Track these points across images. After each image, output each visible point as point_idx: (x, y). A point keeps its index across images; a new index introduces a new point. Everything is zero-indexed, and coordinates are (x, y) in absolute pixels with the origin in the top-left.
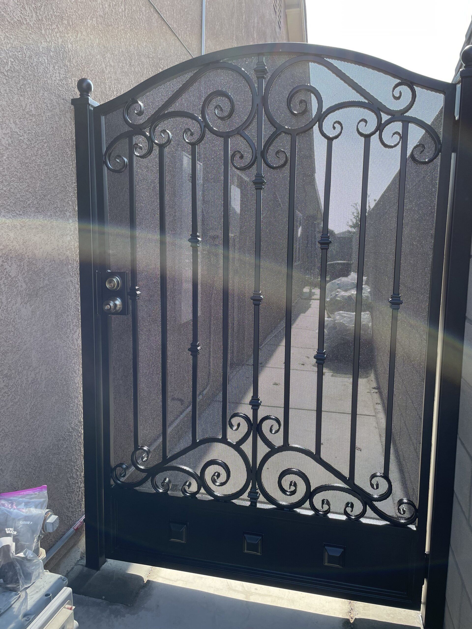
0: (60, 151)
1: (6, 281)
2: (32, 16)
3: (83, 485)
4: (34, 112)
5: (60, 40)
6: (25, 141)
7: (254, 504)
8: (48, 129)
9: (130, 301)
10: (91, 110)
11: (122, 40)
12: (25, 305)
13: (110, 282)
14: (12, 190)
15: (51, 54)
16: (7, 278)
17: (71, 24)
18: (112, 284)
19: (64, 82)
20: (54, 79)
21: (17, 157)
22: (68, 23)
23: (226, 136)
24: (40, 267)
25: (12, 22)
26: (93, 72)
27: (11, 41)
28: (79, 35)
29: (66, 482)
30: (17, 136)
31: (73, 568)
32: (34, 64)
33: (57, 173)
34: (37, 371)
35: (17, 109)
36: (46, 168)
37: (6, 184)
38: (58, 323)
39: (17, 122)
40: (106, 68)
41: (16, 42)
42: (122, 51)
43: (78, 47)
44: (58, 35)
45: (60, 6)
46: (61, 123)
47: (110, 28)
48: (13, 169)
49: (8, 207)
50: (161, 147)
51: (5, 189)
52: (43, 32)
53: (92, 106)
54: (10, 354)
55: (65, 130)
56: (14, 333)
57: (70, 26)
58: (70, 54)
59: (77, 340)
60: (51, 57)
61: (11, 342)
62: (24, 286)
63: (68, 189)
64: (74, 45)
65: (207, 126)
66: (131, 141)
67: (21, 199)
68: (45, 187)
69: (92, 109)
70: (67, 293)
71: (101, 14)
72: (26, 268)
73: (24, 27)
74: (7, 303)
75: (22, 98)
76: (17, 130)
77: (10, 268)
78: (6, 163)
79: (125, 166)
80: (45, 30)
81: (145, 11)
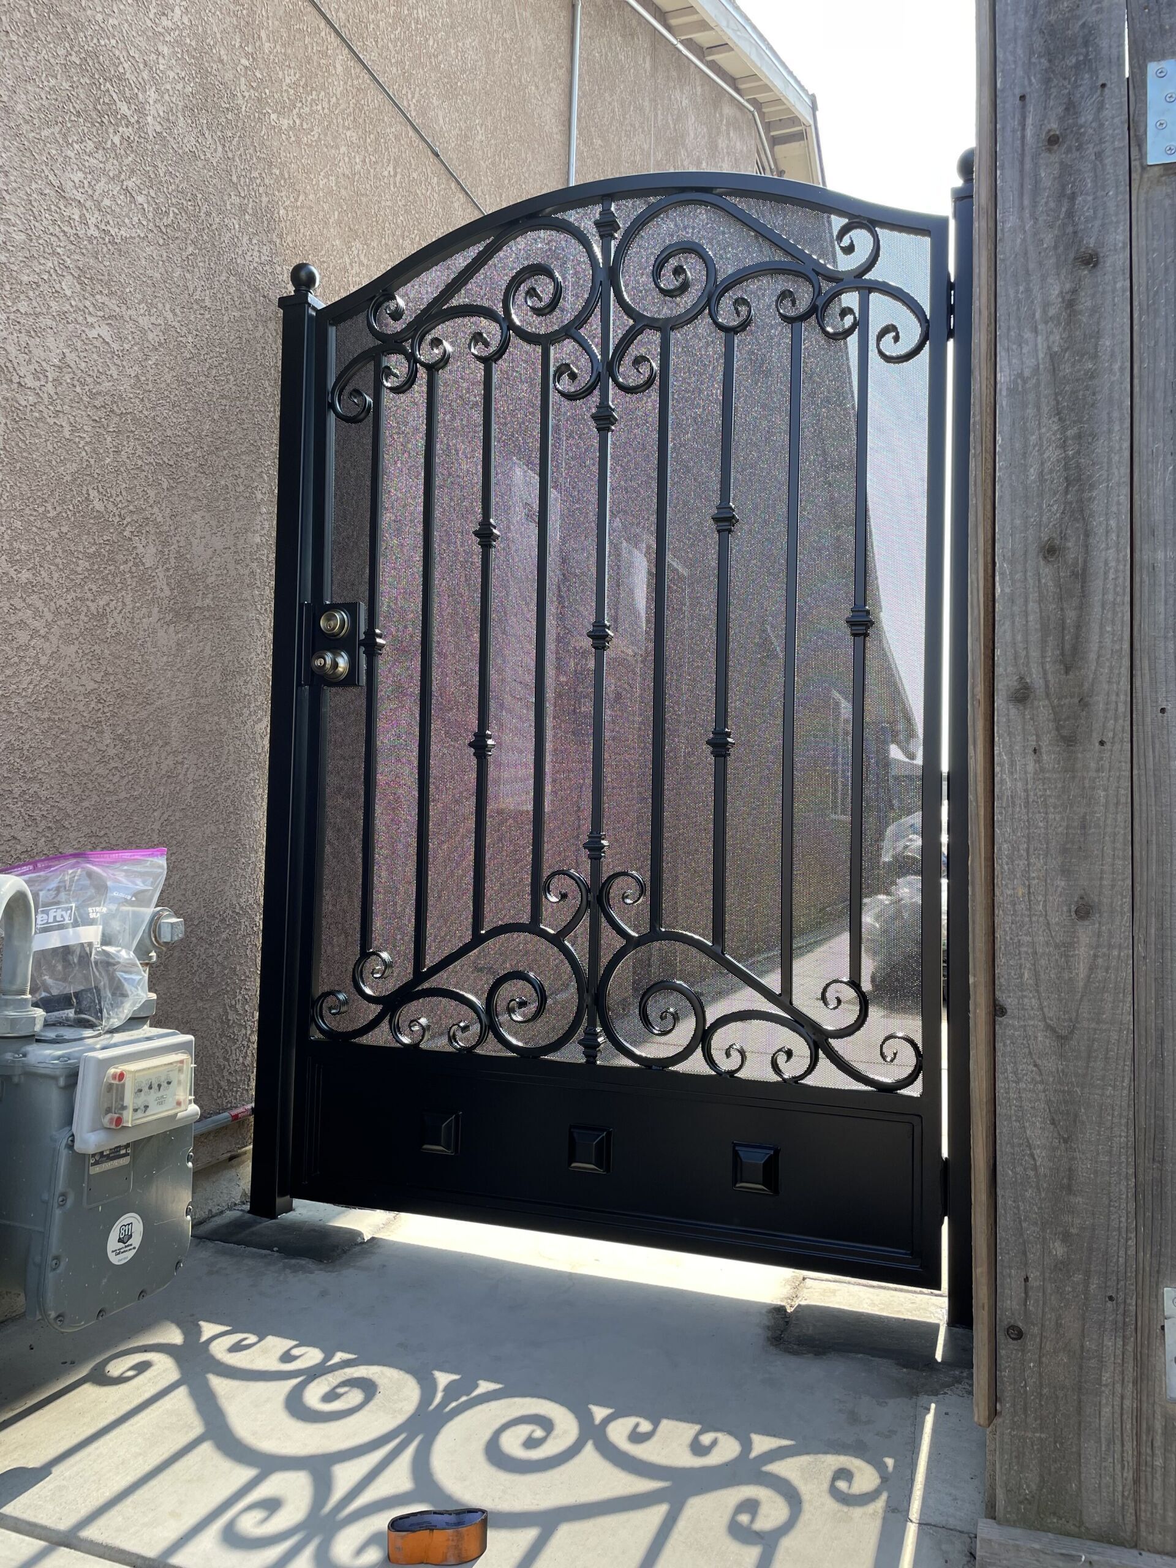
0: (251, 381)
1: (134, 569)
2: (216, 150)
3: (255, 1038)
4: (208, 303)
5: (265, 199)
6: (189, 346)
7: (592, 1060)
8: (232, 338)
9: (363, 658)
10: (310, 316)
11: (387, 225)
12: (165, 626)
13: (328, 620)
14: (159, 420)
15: (247, 217)
16: (136, 565)
17: (287, 176)
18: (332, 623)
19: (267, 268)
20: (248, 258)
21: (172, 369)
22: (282, 174)
23: (545, 341)
24: (199, 569)
25: (180, 151)
26: (325, 265)
27: (177, 181)
28: (301, 198)
29: (221, 1010)
30: (176, 335)
31: (222, 1212)
32: (214, 227)
33: (244, 417)
34: (180, 758)
35: (178, 291)
36: (224, 402)
37: (149, 406)
38: (226, 687)
39: (177, 311)
40: (351, 264)
41: (184, 185)
42: (386, 244)
43: (298, 218)
44: (261, 189)
45: (268, 143)
46: (258, 335)
47: (364, 199)
48: (163, 385)
49: (150, 445)
50: (432, 369)
51: (146, 413)
52: (234, 179)
53: (314, 308)
54: (130, 702)
55: (264, 348)
56: (141, 668)
57: (285, 180)
58: (283, 225)
59: (262, 737)
60: (246, 222)
61: (135, 681)
62: (167, 592)
63: (262, 451)
64: (290, 214)
65: (511, 326)
66: (378, 364)
67: (173, 440)
68: (220, 435)
69: (314, 314)
70: (248, 639)
71: (347, 172)
72: (173, 561)
73: (200, 164)
74: (133, 608)
75: (188, 276)
76: (177, 325)
77: (143, 550)
78: (152, 372)
79: (366, 409)
80: (239, 177)
81: (439, 184)
